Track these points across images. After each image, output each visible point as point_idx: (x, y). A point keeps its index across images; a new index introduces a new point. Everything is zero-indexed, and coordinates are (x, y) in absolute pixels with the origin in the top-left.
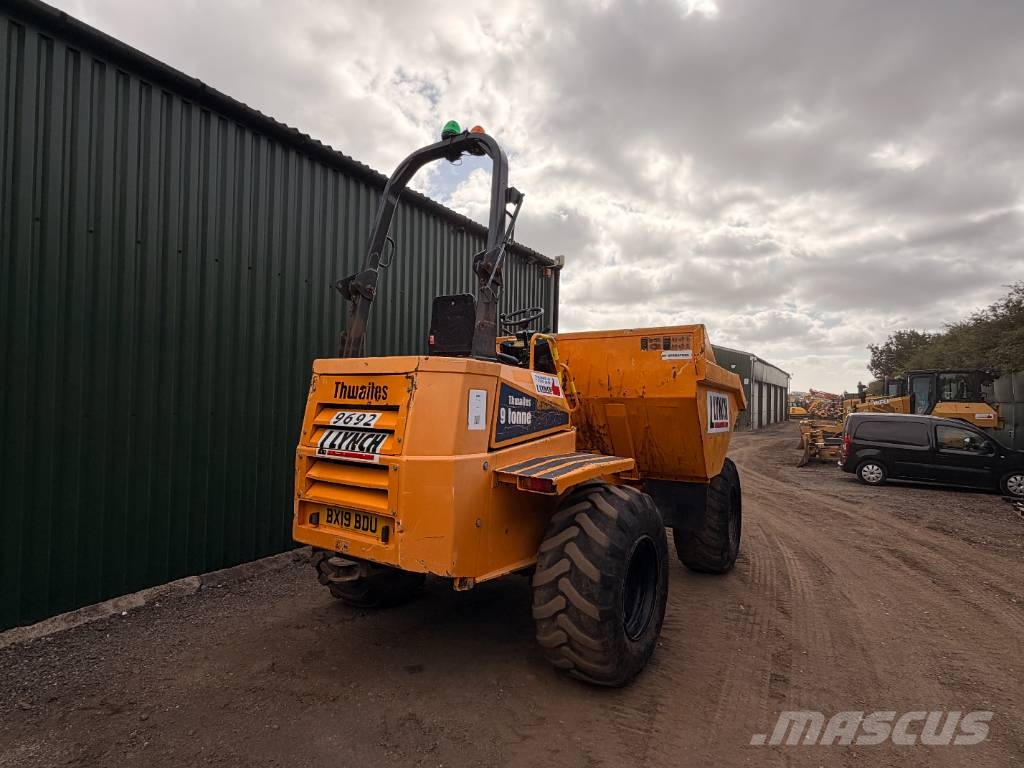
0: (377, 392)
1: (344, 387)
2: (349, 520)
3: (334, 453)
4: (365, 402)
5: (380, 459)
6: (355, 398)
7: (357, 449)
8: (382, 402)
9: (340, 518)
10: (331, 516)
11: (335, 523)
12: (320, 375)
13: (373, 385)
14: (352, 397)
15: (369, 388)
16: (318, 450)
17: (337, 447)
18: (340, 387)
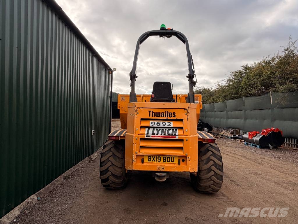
0: (170, 114)
1: (153, 112)
2: (160, 159)
3: (155, 137)
4: (165, 118)
5: (179, 137)
6: (160, 116)
7: (166, 134)
8: (172, 118)
9: (155, 159)
10: (151, 159)
11: (152, 161)
12: (140, 108)
13: (167, 112)
14: (158, 116)
15: (165, 113)
16: (146, 136)
17: (156, 134)
18: (151, 112)
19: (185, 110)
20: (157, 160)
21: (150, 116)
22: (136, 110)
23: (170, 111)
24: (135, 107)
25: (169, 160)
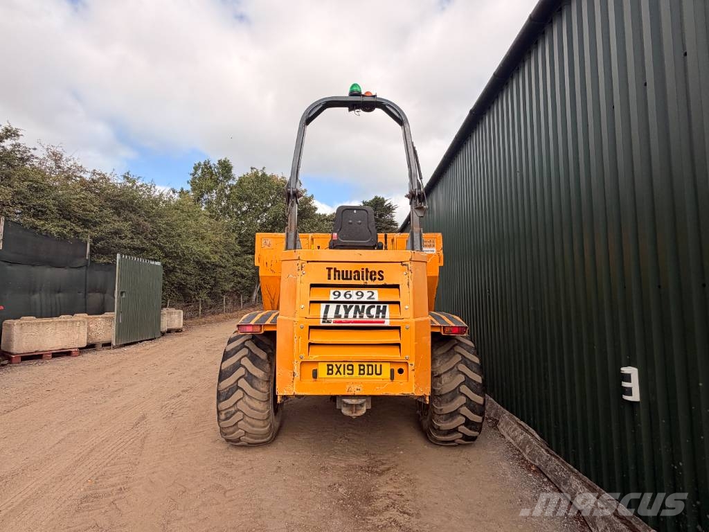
1: (335, 270)
2: (352, 370)
4: (361, 282)
5: (390, 322)
6: (351, 279)
7: (365, 316)
8: (377, 282)
9: (342, 370)
10: (332, 370)
11: (336, 374)
12: (308, 262)
14: (347, 279)
15: (363, 272)
16: (321, 320)
17: (343, 317)
18: (332, 271)
19: (403, 265)
20: (347, 371)
21: (329, 279)
22: (300, 266)
23: (372, 267)
24: (299, 259)
25: (370, 372)
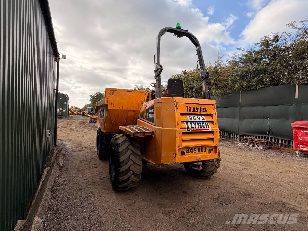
0: (202, 110)
2: (196, 150)
3: (194, 130)
4: (198, 113)
5: (211, 130)
6: (195, 111)
7: (202, 127)
8: (204, 113)
9: (192, 151)
10: (188, 151)
11: (190, 153)
12: (179, 103)
13: (200, 107)
14: (193, 111)
15: (199, 108)
16: (187, 129)
17: (194, 128)
18: (188, 107)
19: (213, 106)
20: (194, 151)
21: (187, 111)
22: (176, 105)
23: (202, 107)
24: (175, 102)
25: (202, 151)
